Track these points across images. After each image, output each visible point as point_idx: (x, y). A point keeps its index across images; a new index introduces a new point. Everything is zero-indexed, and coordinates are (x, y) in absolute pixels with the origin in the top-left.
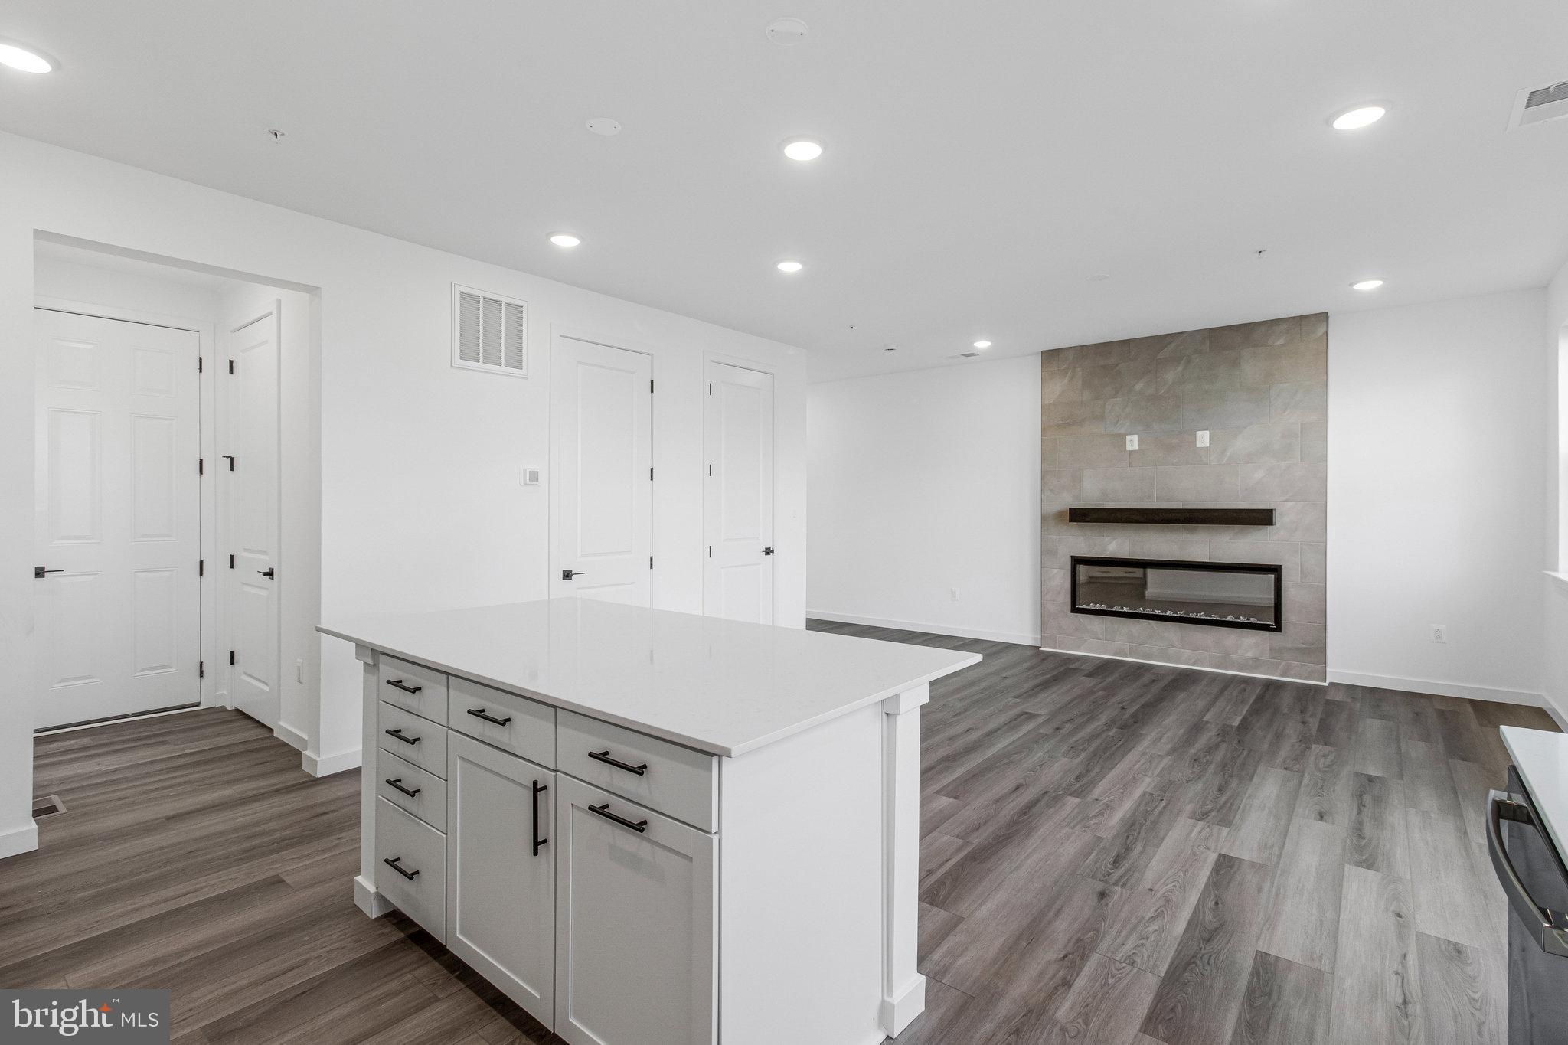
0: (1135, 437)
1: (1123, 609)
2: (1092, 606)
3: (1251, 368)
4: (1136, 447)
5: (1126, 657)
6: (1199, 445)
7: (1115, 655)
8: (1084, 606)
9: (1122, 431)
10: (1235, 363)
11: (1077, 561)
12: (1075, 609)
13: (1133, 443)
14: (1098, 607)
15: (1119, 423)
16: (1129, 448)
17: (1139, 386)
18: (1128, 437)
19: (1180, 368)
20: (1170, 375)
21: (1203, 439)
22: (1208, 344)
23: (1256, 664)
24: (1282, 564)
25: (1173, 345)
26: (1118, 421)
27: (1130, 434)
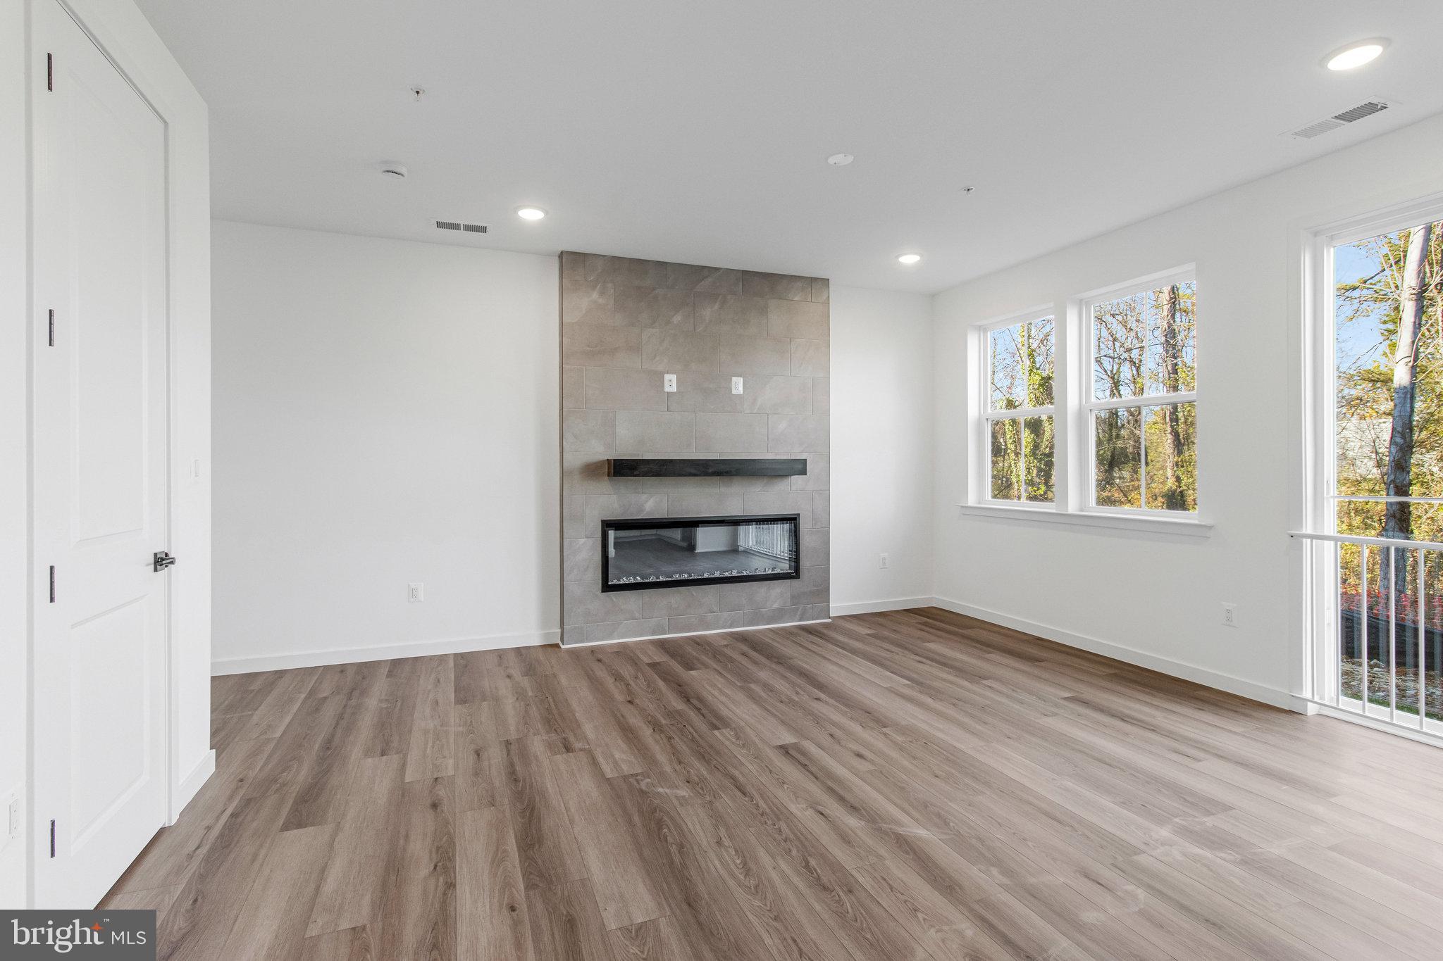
0: (674, 377)
1: (658, 578)
2: (624, 580)
3: (777, 319)
4: (674, 389)
5: (665, 634)
6: (734, 392)
7: (653, 634)
8: (615, 582)
9: (660, 368)
10: (764, 311)
11: (607, 525)
12: (607, 587)
13: (671, 383)
14: (632, 580)
15: (657, 358)
16: (667, 389)
17: (677, 318)
18: (667, 377)
19: (716, 307)
20: (708, 312)
21: (738, 386)
22: (741, 286)
23: (779, 615)
24: (799, 514)
25: (710, 280)
26: (655, 356)
27: (668, 373)
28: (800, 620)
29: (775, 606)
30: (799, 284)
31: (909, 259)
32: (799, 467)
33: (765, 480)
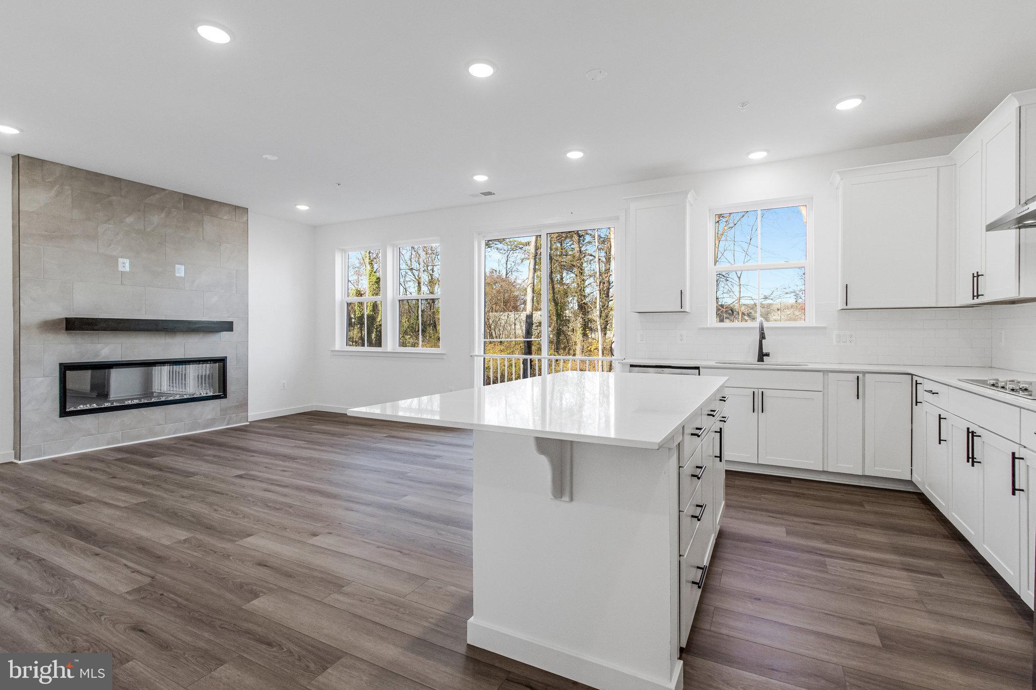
0: (127, 262)
1: (113, 404)
3: (210, 228)
4: (127, 269)
5: (119, 443)
6: (177, 275)
7: (108, 444)
8: (72, 409)
9: (114, 253)
10: (200, 223)
11: (65, 368)
12: (64, 413)
13: (125, 265)
14: (88, 407)
15: (112, 247)
16: (121, 269)
17: (130, 220)
18: (121, 260)
19: (163, 215)
20: (156, 218)
21: (180, 271)
22: (183, 204)
23: (212, 422)
24: (226, 357)
25: (157, 196)
26: (110, 245)
27: (121, 258)
28: (227, 425)
29: (209, 417)
30: (227, 209)
31: (303, 208)
32: (228, 327)
33: (201, 335)
